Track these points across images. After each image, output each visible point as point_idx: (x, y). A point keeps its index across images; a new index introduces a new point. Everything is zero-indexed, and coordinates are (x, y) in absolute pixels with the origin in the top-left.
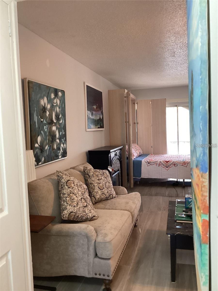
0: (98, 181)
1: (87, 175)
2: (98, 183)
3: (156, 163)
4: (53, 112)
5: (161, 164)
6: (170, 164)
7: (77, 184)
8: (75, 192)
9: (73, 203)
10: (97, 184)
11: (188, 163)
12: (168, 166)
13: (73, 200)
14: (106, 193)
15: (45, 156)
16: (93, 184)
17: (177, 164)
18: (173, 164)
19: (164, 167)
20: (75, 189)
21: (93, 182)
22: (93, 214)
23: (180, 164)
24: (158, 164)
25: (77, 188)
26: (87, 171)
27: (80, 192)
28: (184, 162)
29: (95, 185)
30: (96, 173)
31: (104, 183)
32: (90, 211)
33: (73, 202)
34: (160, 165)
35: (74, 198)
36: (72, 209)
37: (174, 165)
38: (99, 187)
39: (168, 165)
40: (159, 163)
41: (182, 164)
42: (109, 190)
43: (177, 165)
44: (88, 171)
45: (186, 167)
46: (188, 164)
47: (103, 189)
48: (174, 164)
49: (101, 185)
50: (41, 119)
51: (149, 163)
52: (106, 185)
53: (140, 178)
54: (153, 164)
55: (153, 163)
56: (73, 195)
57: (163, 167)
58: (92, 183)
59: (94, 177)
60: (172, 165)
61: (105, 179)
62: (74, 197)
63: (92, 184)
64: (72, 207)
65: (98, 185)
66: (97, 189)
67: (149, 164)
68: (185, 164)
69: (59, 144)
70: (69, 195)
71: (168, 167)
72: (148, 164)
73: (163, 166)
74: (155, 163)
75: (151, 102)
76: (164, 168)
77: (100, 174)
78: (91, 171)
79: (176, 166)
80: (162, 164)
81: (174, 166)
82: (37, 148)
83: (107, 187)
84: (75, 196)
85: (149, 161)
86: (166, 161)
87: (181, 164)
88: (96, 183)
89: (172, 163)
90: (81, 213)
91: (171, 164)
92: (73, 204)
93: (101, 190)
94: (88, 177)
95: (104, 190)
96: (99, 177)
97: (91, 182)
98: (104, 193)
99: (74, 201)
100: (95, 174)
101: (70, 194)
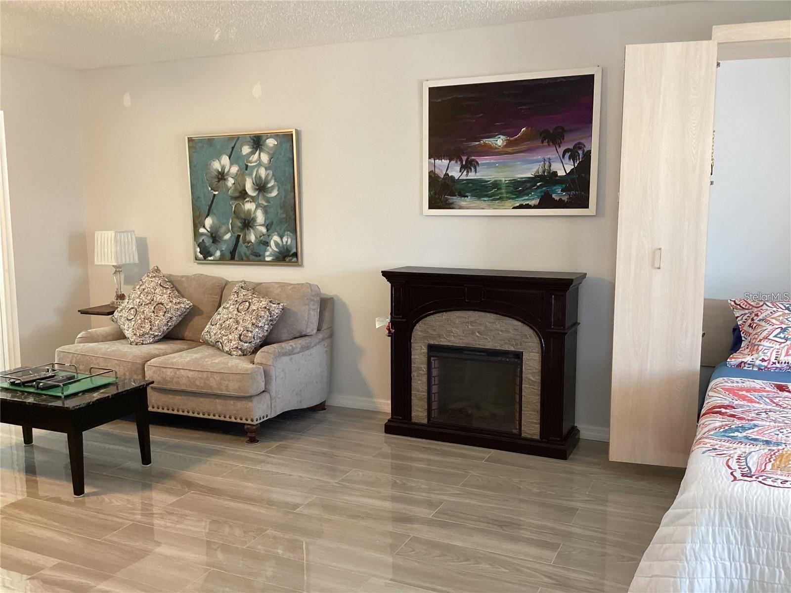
4: (247, 179)
15: (223, 249)
27: (138, 300)
50: (212, 191)
69: (264, 235)
82: (203, 234)
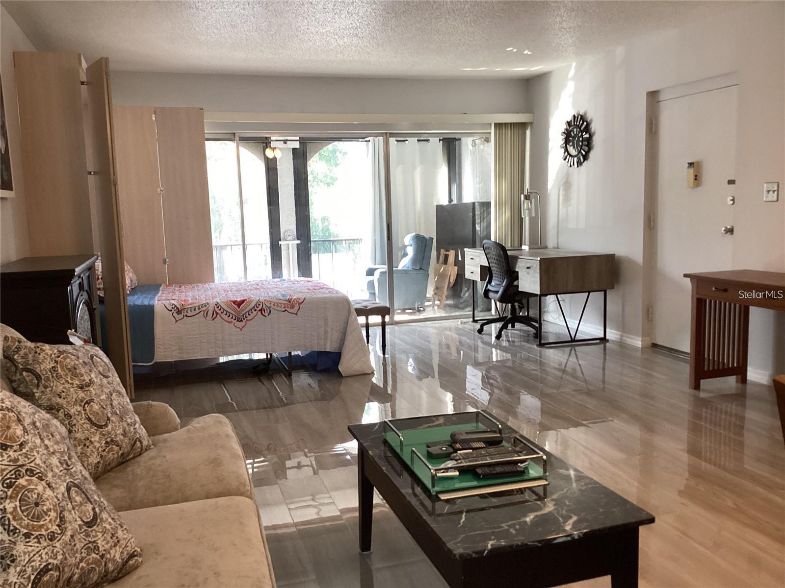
0: (81, 394)
1: (24, 374)
2: (82, 401)
3: (204, 308)
5: (219, 312)
6: (248, 309)
7: (34, 423)
8: (38, 461)
9: (42, 523)
10: (79, 408)
11: (300, 301)
12: (243, 315)
13: (37, 504)
14: (122, 437)
16: (62, 407)
17: (269, 308)
18: (258, 309)
19: (229, 319)
20: (32, 450)
21: (59, 400)
22: (126, 546)
23: (279, 308)
24: (210, 313)
25: (38, 441)
26: (23, 357)
27: (54, 461)
28: (289, 301)
29: (72, 411)
30: (65, 358)
31: (103, 397)
32: (113, 535)
33: (39, 518)
34: (217, 314)
35: (38, 494)
36: (43, 556)
37: (261, 310)
38: (89, 419)
39: (244, 312)
40: (214, 311)
41: (284, 307)
42: (128, 425)
43: (270, 312)
44: (30, 356)
45: (297, 314)
46: (301, 306)
47: (106, 425)
48: (260, 308)
49: (96, 407)
51: (179, 312)
52: (112, 404)
53: (153, 363)
54: (194, 313)
55: (195, 310)
56: (30, 482)
57: (229, 322)
58: (58, 404)
59: (59, 377)
60: (255, 313)
61: (105, 380)
62: (40, 488)
63: (58, 411)
64: (39, 542)
65: (85, 410)
66: (85, 426)
67: (181, 316)
68: (292, 307)
70: (9, 486)
71: (242, 321)
72: (175, 314)
73: (226, 317)
74: (199, 309)
75: (154, 116)
76: (232, 322)
77: (81, 361)
78: (42, 354)
79: (266, 314)
80: (222, 310)
81: (262, 313)
83: (118, 412)
84: (43, 483)
85: (179, 307)
86: (235, 302)
87: (281, 307)
88: (75, 404)
89: (254, 307)
90: (81, 561)
91: (251, 310)
92: (41, 526)
93: (101, 427)
94: (31, 381)
95: (110, 427)
96: (82, 376)
97: (49, 400)
98: (112, 440)
99: (45, 508)
100: (62, 367)
101: (16, 478)
